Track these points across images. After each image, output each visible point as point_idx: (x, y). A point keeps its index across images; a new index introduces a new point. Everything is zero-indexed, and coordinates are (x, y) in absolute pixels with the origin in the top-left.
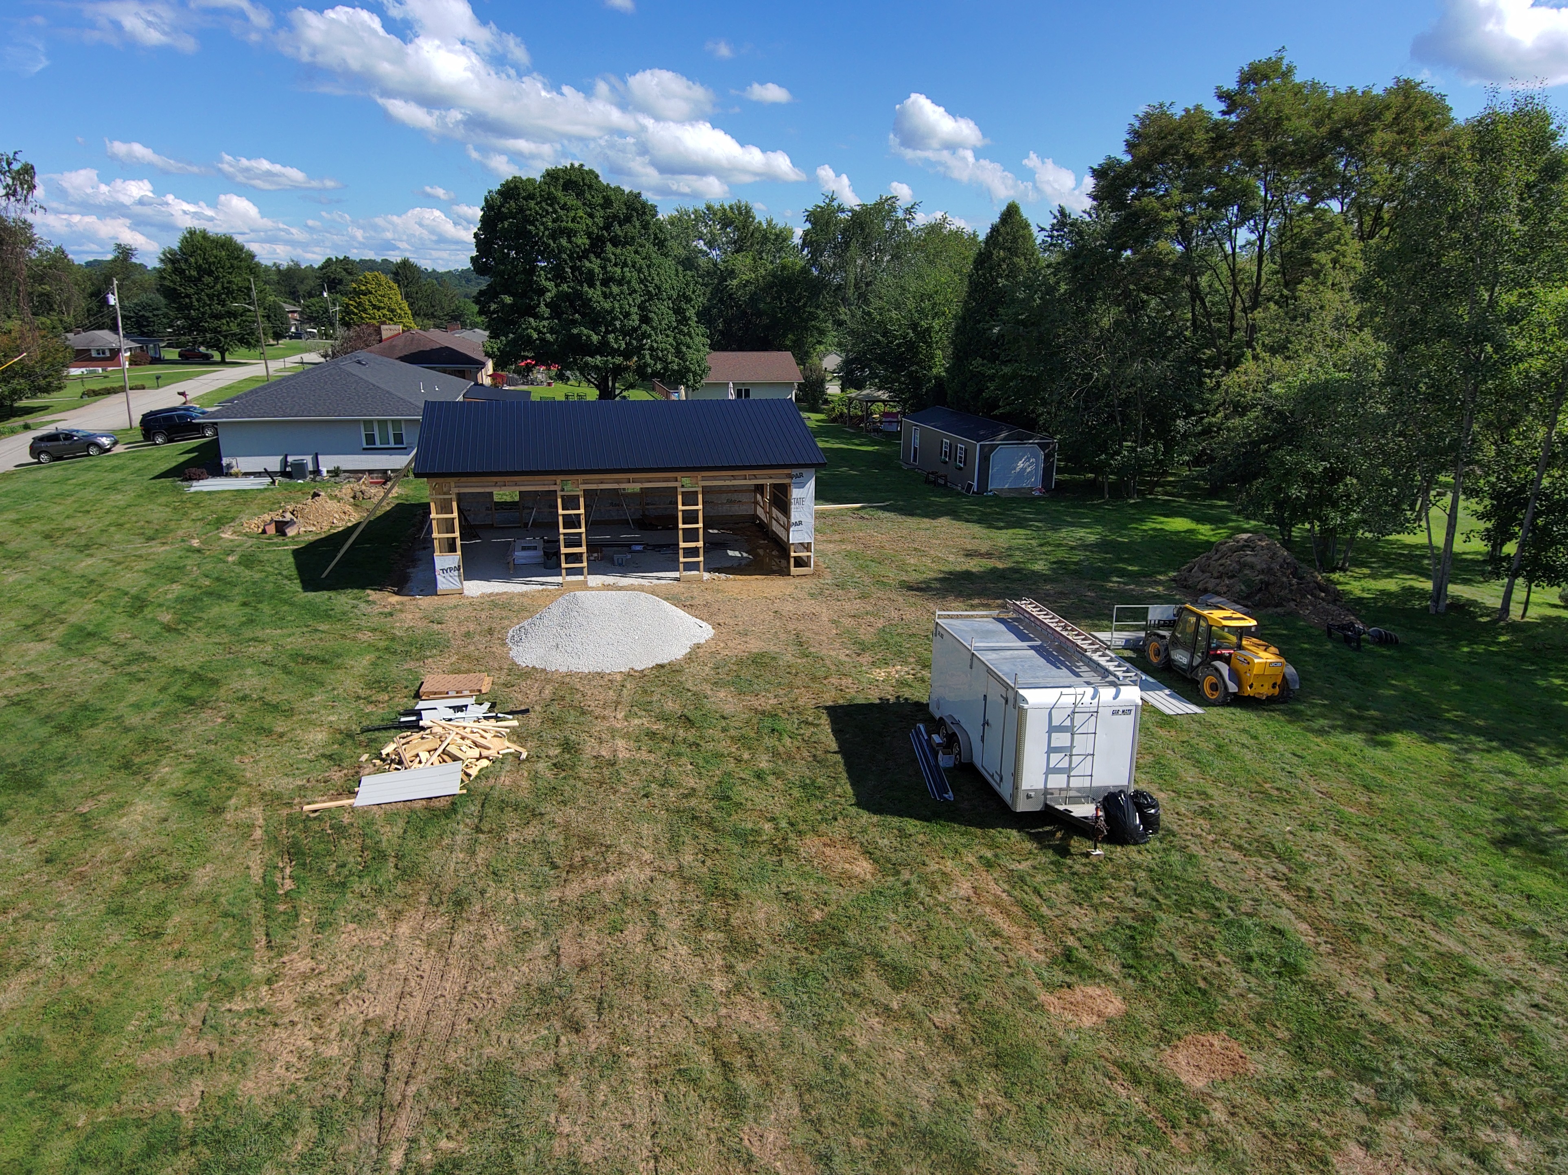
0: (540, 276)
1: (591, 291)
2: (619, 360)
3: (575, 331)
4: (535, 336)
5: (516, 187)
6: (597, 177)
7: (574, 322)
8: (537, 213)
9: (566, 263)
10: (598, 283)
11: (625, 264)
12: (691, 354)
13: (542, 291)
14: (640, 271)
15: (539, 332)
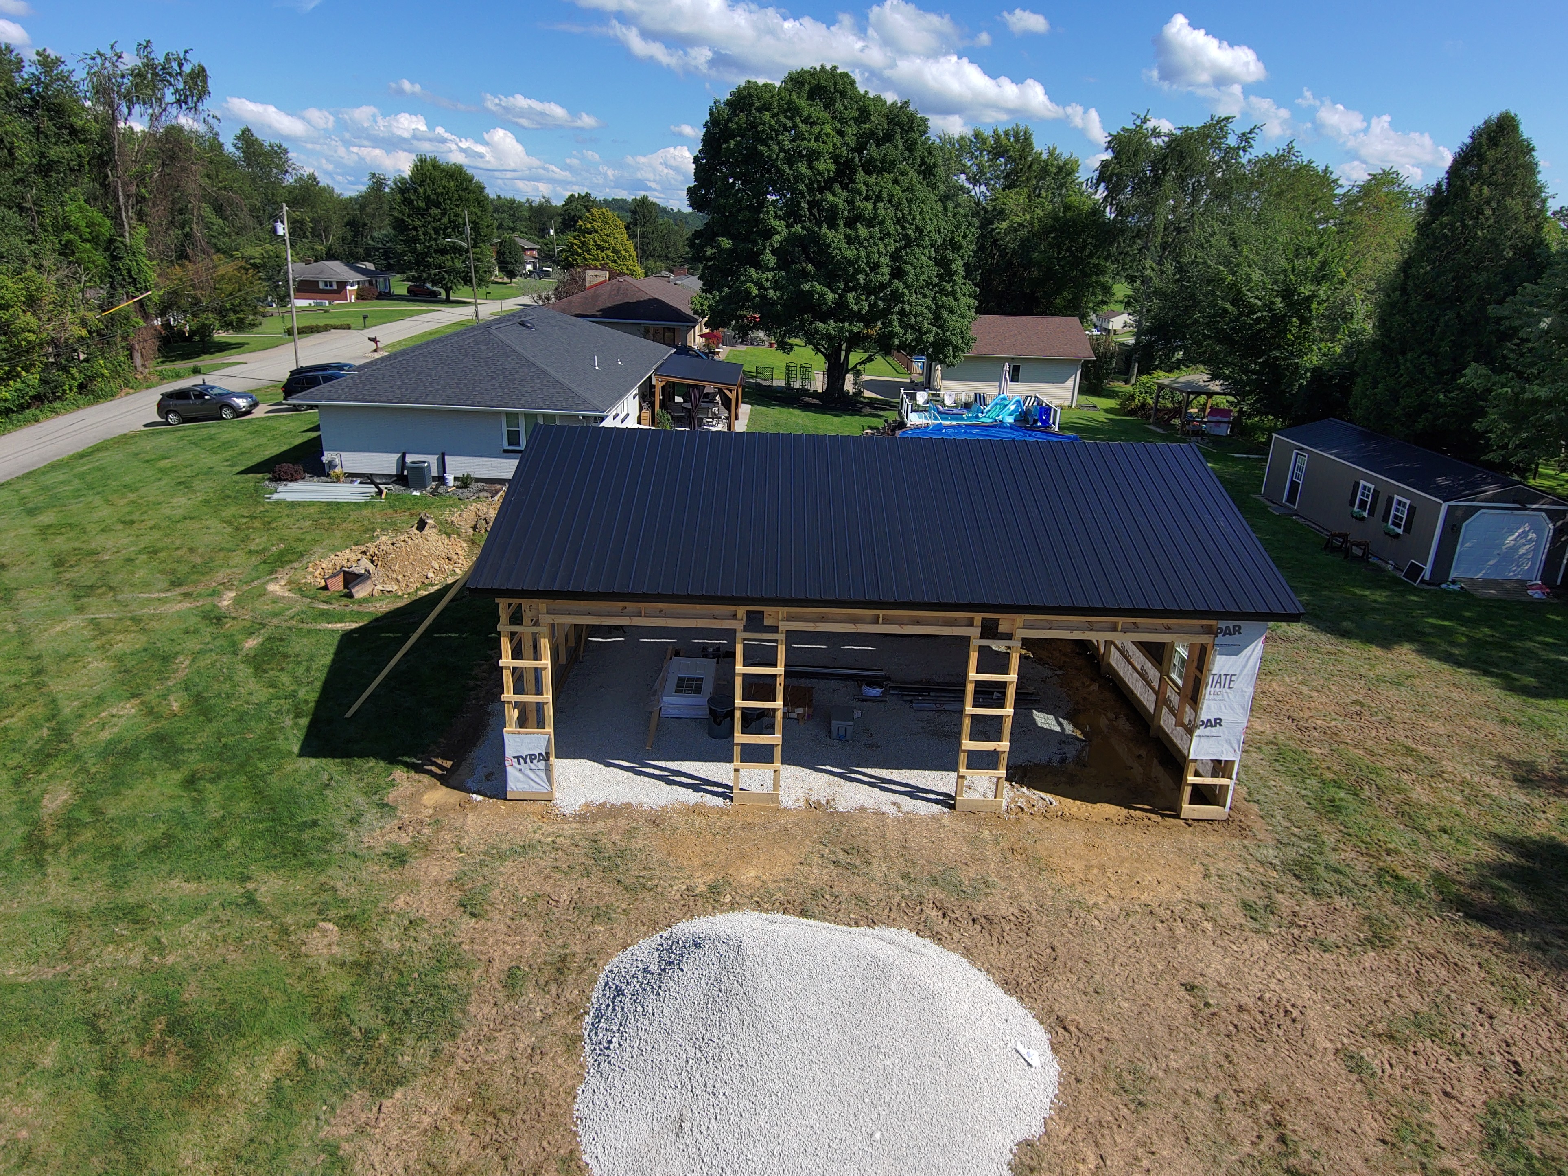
0: (768, 212)
1: (830, 234)
2: (857, 327)
3: (806, 287)
4: (755, 291)
5: (750, 95)
6: (853, 83)
7: (805, 274)
8: (772, 128)
9: (803, 197)
10: (841, 223)
11: (879, 198)
12: (952, 321)
13: (769, 233)
14: (897, 207)
15: (761, 287)
